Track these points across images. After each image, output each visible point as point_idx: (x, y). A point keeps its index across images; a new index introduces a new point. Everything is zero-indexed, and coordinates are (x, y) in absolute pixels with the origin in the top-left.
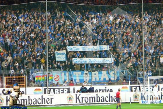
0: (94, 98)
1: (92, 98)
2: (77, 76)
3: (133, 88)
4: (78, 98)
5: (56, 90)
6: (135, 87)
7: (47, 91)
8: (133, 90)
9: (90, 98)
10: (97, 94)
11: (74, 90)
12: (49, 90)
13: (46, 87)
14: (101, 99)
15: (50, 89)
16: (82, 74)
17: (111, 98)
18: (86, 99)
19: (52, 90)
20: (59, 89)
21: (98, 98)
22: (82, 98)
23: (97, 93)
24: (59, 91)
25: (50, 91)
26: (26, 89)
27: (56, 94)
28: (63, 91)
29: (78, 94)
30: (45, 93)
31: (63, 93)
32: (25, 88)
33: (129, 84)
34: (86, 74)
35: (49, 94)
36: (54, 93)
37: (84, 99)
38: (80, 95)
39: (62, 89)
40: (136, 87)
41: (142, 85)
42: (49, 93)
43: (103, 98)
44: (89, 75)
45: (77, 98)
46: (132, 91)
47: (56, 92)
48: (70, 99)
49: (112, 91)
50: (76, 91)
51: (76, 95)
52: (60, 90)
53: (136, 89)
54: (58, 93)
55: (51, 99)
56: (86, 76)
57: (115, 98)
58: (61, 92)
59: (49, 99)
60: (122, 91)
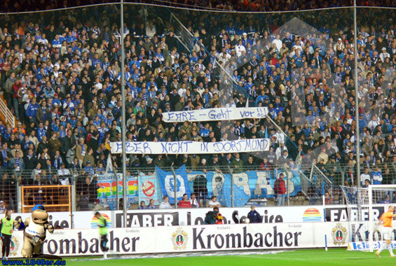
0: (236, 238)
1: (233, 236)
3: (333, 212)
4: (199, 237)
5: (145, 217)
6: (337, 212)
7: (124, 220)
8: (333, 217)
9: (228, 236)
10: (245, 229)
11: (189, 216)
12: (128, 217)
13: (121, 212)
14: (254, 239)
15: (132, 215)
16: (209, 179)
17: (278, 237)
18: (219, 238)
19: (135, 218)
20: (153, 215)
21: (248, 237)
22: (209, 237)
23: (243, 225)
24: (153, 221)
25: (130, 220)
26: (72, 216)
27: (144, 229)
28: (162, 219)
29: (199, 227)
30: (119, 225)
31: (162, 224)
32: (69, 213)
33: (322, 204)
35: (129, 229)
36: (141, 225)
37: (213, 240)
38: (203, 229)
39: (160, 216)
40: (340, 210)
42: (129, 226)
43: (259, 237)
45: (197, 237)
46: (328, 219)
47: (145, 222)
48: (180, 239)
49: (281, 221)
50: (193, 221)
51: (195, 230)
52: (156, 217)
53: (339, 215)
54: (150, 224)
55: (134, 240)
57: (288, 236)
58: (157, 222)
59: (128, 239)
60: (306, 220)
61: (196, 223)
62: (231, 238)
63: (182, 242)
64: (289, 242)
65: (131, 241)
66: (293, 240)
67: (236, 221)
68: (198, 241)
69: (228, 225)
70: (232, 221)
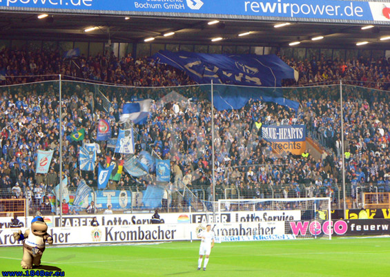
0: (134, 234)
1: (132, 232)
2: (108, 198)
3: (197, 217)
4: (110, 233)
5: (74, 220)
6: (200, 216)
7: (61, 222)
8: (197, 220)
9: (128, 233)
10: (139, 228)
11: (103, 220)
12: (63, 220)
13: (59, 216)
14: (145, 234)
15: (65, 219)
16: (117, 195)
17: (161, 233)
18: (122, 234)
19: (68, 220)
20: (79, 218)
21: (141, 233)
22: (116, 233)
23: (139, 225)
24: (79, 223)
25: (64, 222)
26: (26, 219)
27: (74, 227)
28: (86, 221)
29: (109, 227)
30: (57, 225)
31: (86, 225)
32: (24, 217)
33: (189, 212)
34: (123, 195)
35: (63, 228)
36: (72, 225)
37: (118, 235)
38: (112, 228)
39: (84, 219)
40: (202, 215)
41: (212, 213)
42: (64, 226)
43: (148, 233)
44: (128, 196)
45: (108, 233)
46: (194, 221)
47: (74, 223)
48: (97, 234)
49: (164, 222)
50: (106, 223)
51: (106, 228)
52: (82, 220)
53: (201, 219)
54: (78, 225)
55: (67, 235)
56: (123, 197)
57: (168, 233)
58: (82, 223)
59: (62, 234)
60: (179, 222)
61: (108, 224)
62: (130, 234)
63: (98, 236)
64: (168, 236)
65: (65, 236)
66: (170, 235)
67: (134, 222)
68: (108, 236)
69: (128, 225)
70: (132, 223)
